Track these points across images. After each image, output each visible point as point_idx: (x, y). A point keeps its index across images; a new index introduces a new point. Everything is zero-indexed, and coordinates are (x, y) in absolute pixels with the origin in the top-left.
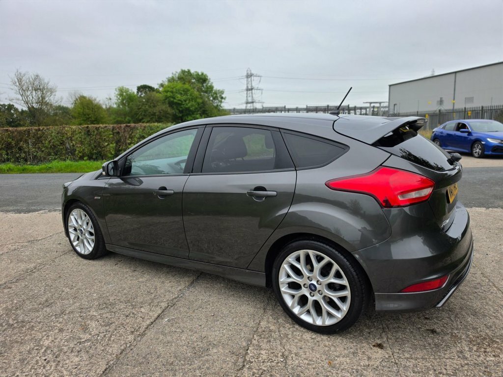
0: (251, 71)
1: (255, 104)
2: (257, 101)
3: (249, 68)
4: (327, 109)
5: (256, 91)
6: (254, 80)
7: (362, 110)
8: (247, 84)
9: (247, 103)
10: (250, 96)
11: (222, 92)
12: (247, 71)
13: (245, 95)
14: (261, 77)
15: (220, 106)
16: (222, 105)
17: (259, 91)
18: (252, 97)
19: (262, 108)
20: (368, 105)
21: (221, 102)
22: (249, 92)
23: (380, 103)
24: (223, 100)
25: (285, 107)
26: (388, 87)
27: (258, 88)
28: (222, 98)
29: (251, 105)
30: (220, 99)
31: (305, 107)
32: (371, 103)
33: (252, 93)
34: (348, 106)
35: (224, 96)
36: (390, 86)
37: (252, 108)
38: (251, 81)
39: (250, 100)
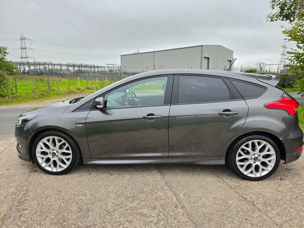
0: (24, 35)
1: (28, 59)
2: (30, 57)
3: (22, 33)
4: (80, 66)
5: (28, 50)
6: (26, 42)
7: (102, 68)
8: (21, 45)
9: (22, 58)
10: (24, 53)
11: (6, 49)
12: (21, 35)
13: (20, 52)
14: (32, 40)
15: (4, 58)
16: (6, 58)
17: (31, 50)
18: (26, 54)
19: (34, 62)
20: (107, 66)
21: (5, 56)
22: (23, 50)
23: (113, 65)
24: (6, 54)
25: (51, 63)
26: (120, 56)
27: (30, 48)
28: (5, 53)
29: (26, 59)
30: (3, 54)
31: (66, 64)
32: (108, 64)
33: (26, 51)
34: (94, 65)
35: (7, 51)
36: (121, 56)
37: (26, 61)
38: (25, 43)
39: (24, 56)
